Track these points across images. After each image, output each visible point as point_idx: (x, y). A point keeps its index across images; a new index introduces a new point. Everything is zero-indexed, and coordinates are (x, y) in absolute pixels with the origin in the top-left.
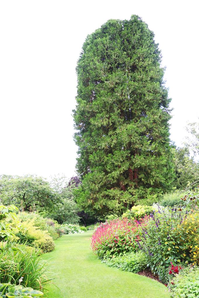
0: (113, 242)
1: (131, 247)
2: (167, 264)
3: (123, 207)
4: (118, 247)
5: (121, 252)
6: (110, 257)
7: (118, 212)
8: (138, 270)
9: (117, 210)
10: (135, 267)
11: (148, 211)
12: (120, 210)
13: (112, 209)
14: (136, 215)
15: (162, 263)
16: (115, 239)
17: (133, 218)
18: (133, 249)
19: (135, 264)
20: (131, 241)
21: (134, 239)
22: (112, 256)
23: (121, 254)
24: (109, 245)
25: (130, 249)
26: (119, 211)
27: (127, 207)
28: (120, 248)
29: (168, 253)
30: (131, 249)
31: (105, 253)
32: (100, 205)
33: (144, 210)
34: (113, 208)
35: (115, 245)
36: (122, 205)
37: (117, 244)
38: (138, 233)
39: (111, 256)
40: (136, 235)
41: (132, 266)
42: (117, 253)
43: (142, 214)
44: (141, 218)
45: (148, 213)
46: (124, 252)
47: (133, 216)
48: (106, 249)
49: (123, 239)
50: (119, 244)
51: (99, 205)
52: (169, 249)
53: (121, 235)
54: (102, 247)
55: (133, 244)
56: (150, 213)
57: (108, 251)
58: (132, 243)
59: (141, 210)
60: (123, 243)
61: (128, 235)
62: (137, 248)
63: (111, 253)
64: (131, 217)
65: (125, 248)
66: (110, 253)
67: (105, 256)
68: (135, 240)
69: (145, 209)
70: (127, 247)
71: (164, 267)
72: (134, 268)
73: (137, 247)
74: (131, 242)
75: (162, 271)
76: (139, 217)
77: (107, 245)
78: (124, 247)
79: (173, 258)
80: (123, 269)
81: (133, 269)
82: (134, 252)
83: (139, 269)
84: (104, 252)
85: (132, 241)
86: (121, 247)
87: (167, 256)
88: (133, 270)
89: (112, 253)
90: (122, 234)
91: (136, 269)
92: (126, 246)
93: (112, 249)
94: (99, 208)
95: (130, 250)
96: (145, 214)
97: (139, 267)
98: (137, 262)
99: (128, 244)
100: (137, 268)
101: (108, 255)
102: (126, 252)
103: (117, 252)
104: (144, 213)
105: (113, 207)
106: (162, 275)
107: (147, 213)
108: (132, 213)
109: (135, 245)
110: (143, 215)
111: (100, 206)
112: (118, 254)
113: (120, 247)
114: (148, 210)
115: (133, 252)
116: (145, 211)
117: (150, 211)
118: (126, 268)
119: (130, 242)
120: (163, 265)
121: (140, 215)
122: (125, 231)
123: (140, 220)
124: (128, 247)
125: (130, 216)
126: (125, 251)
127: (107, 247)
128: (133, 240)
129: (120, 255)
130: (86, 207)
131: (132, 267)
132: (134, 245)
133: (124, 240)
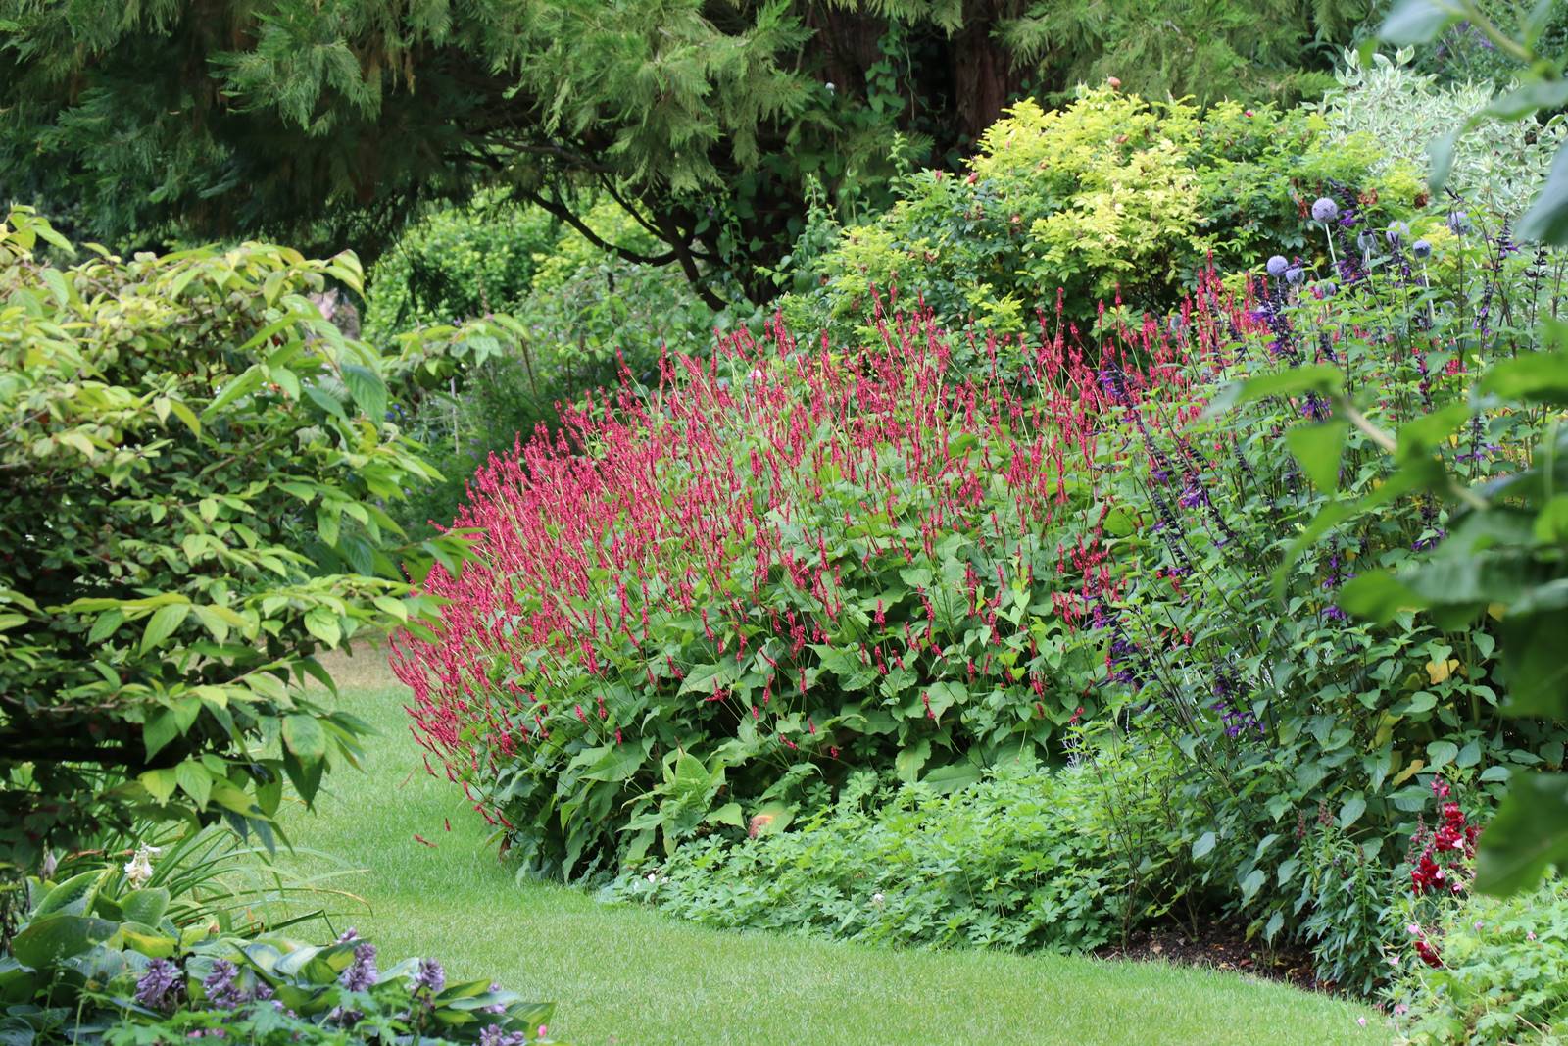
0: (756, 642)
1: (996, 698)
2: (1408, 817)
3: (790, 92)
4: (829, 695)
5: (859, 763)
6: (722, 828)
7: (713, 177)
8: (1093, 926)
9: (676, 137)
10: (1060, 900)
11: (1246, 193)
12: (745, 151)
13: (583, 120)
14: (1056, 255)
15: (1353, 809)
16: (782, 596)
17: (1009, 306)
18: (1025, 714)
19: (1058, 871)
20: (999, 612)
21: (1037, 588)
22: (747, 817)
23: (861, 783)
24: (700, 681)
25: (981, 720)
26: (720, 154)
27: (856, 84)
28: (851, 717)
29: (1421, 704)
30: (1003, 716)
31: (647, 778)
32: (356, 43)
33: (1185, 176)
34: (603, 109)
35: (781, 683)
36: (785, 59)
37: (816, 661)
38: (1094, 514)
39: (731, 815)
40: (1066, 540)
41: (1019, 896)
42: (809, 781)
43: (1144, 244)
44: (1128, 296)
45: (1245, 232)
46: (907, 765)
47: (1002, 275)
48: (653, 729)
49: (887, 602)
50: (831, 659)
51: (340, 46)
52: (1440, 663)
53: (862, 546)
54: (600, 705)
55: (1027, 655)
56: (1273, 222)
57: (680, 754)
58: (1015, 642)
59: (1132, 173)
60: (898, 648)
61: (957, 540)
62: (1072, 704)
63: (730, 771)
64: (977, 294)
65: (916, 712)
66: (719, 779)
67: (648, 823)
68: (1046, 608)
69: (1193, 162)
70: (940, 698)
71: (1372, 849)
72: (1045, 910)
73: (1083, 697)
74: (1004, 629)
75: (1345, 885)
76: (1107, 285)
77: (667, 686)
78: (907, 697)
79: (1473, 754)
80: (915, 926)
81: (1026, 929)
82: (1039, 751)
83: (1106, 920)
84: (627, 768)
85: (1015, 617)
86: (868, 699)
87: (1411, 741)
88: (1030, 936)
89: (746, 782)
90: (872, 540)
91: (1063, 918)
92: (934, 690)
93: (747, 729)
94: (329, 97)
95: (980, 732)
96: (1203, 246)
97: (1098, 903)
98: (1077, 842)
99: (956, 655)
100: (1077, 904)
101: (692, 804)
102: (932, 763)
103: (806, 768)
104: (1174, 229)
105: (610, 89)
106: (1346, 926)
107: (1224, 228)
108: (985, 229)
109: (1056, 664)
110: (1158, 257)
111: (349, 65)
112: (821, 790)
113: (856, 697)
114: (1241, 183)
115: (1027, 753)
116: (1202, 185)
117: (1280, 188)
118: (953, 921)
119: (986, 634)
120: (1362, 831)
121: (1120, 264)
122: (919, 493)
123: (1109, 336)
124: (959, 693)
125: (948, 272)
126: (912, 745)
127: (674, 705)
128: (1023, 599)
129: (850, 797)
130: (59, 67)
131: (1020, 905)
132: (1035, 664)
133: (899, 614)
